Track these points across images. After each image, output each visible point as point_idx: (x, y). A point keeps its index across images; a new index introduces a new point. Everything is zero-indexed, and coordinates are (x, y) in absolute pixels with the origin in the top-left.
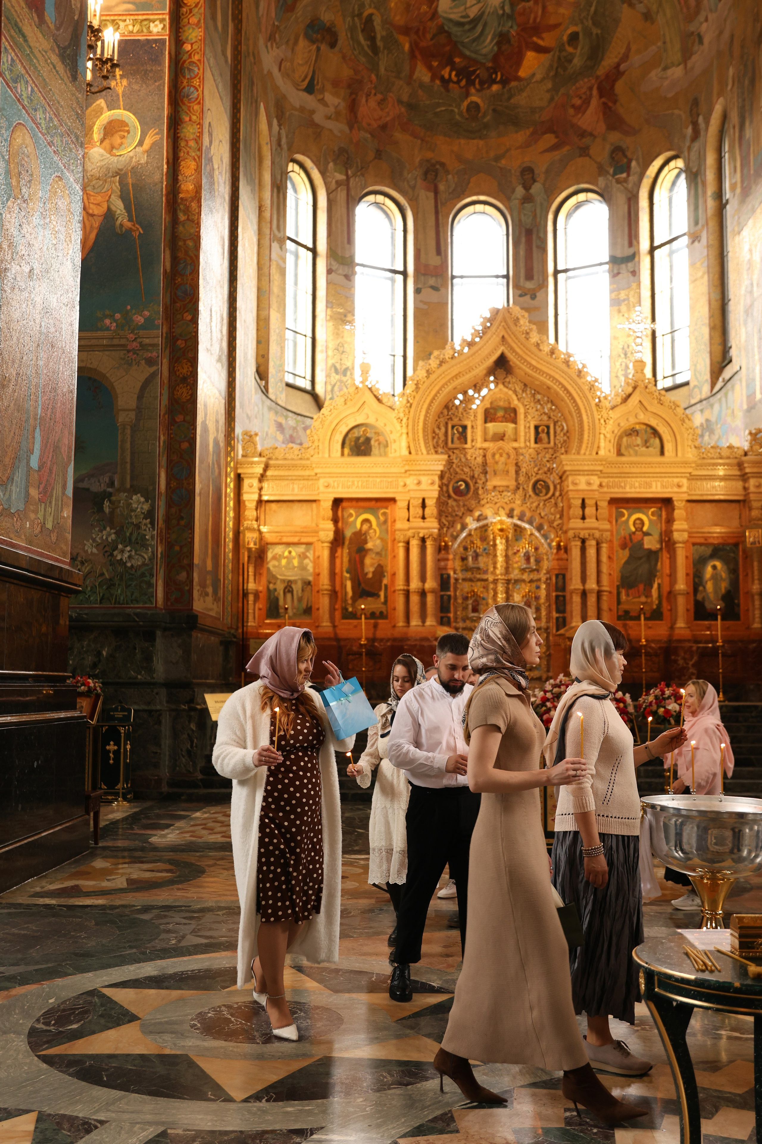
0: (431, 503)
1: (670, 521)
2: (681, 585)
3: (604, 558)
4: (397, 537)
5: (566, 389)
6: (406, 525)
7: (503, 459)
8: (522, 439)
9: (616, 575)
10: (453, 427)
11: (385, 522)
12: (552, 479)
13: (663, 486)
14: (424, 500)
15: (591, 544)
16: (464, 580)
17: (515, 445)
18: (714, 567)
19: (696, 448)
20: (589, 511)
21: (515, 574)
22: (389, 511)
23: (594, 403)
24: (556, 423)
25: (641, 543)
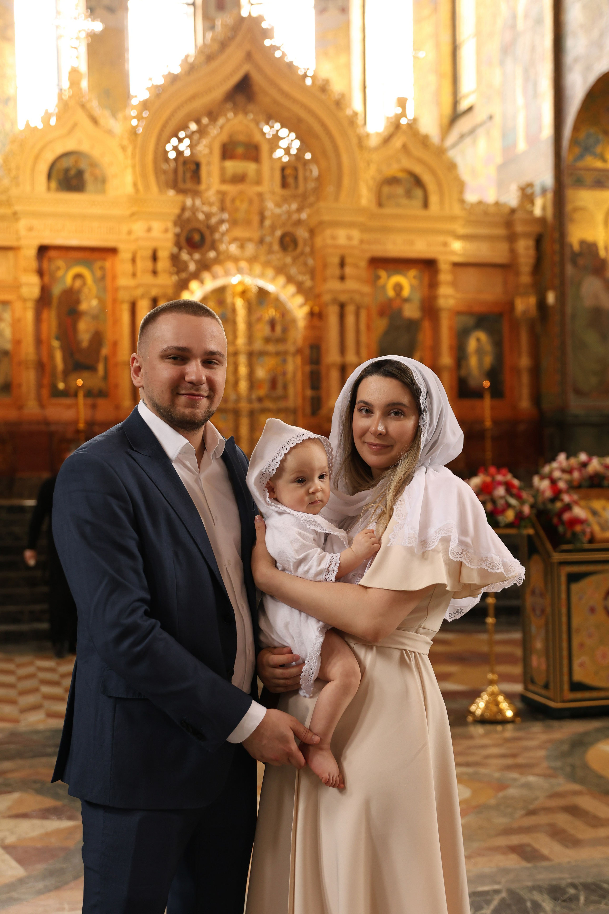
0: (164, 255)
1: (433, 285)
2: (446, 360)
3: (363, 327)
4: (119, 297)
6: (131, 282)
7: (243, 206)
8: (266, 182)
10: (184, 164)
11: (103, 278)
12: (302, 233)
13: (428, 245)
14: (155, 251)
15: (350, 310)
17: (259, 189)
18: (478, 340)
19: (462, 201)
20: (348, 270)
21: (258, 345)
22: (108, 264)
23: (354, 141)
24: (305, 165)
25: (400, 311)
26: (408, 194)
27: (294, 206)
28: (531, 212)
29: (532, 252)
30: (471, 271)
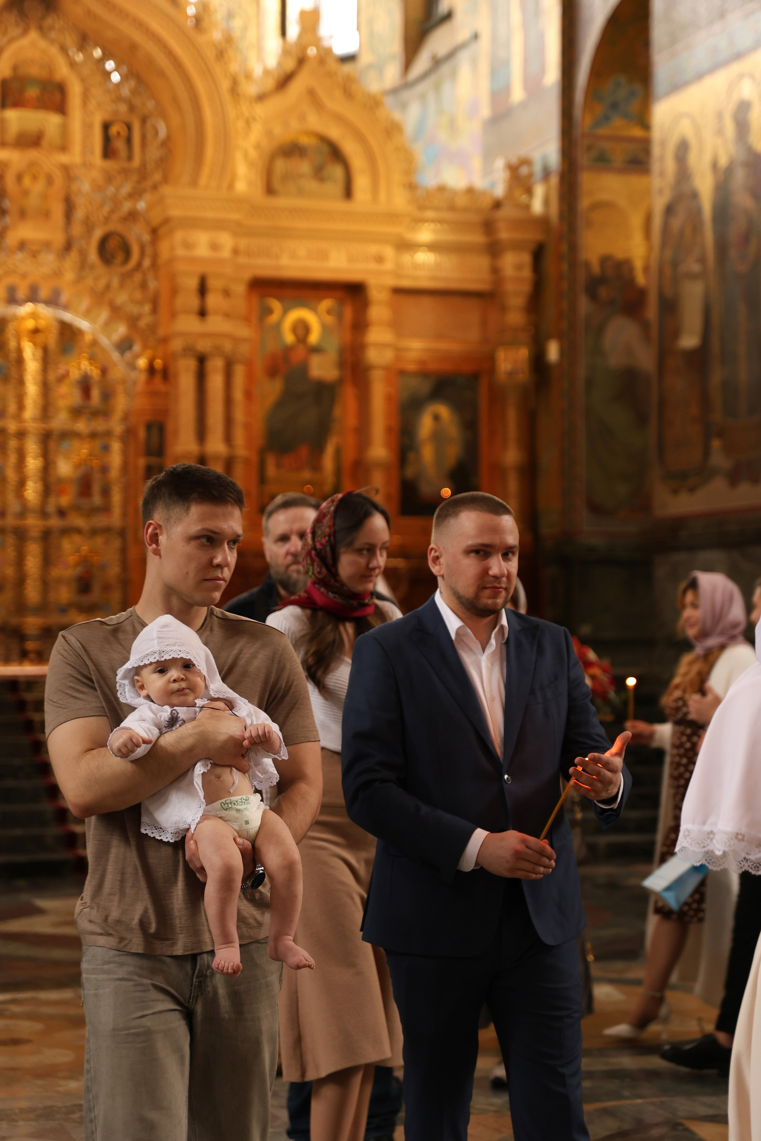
1: (359, 325)
2: (380, 452)
3: (238, 395)
7: (38, 188)
8: (77, 148)
9: (259, 427)
12: (136, 234)
13: (350, 260)
15: (216, 366)
17: (64, 159)
18: (436, 418)
19: (412, 187)
20: (213, 300)
21: (60, 421)
23: (225, 85)
24: (144, 120)
25: (304, 368)
26: (319, 173)
27: (126, 189)
28: (527, 207)
29: (527, 273)
30: (427, 302)
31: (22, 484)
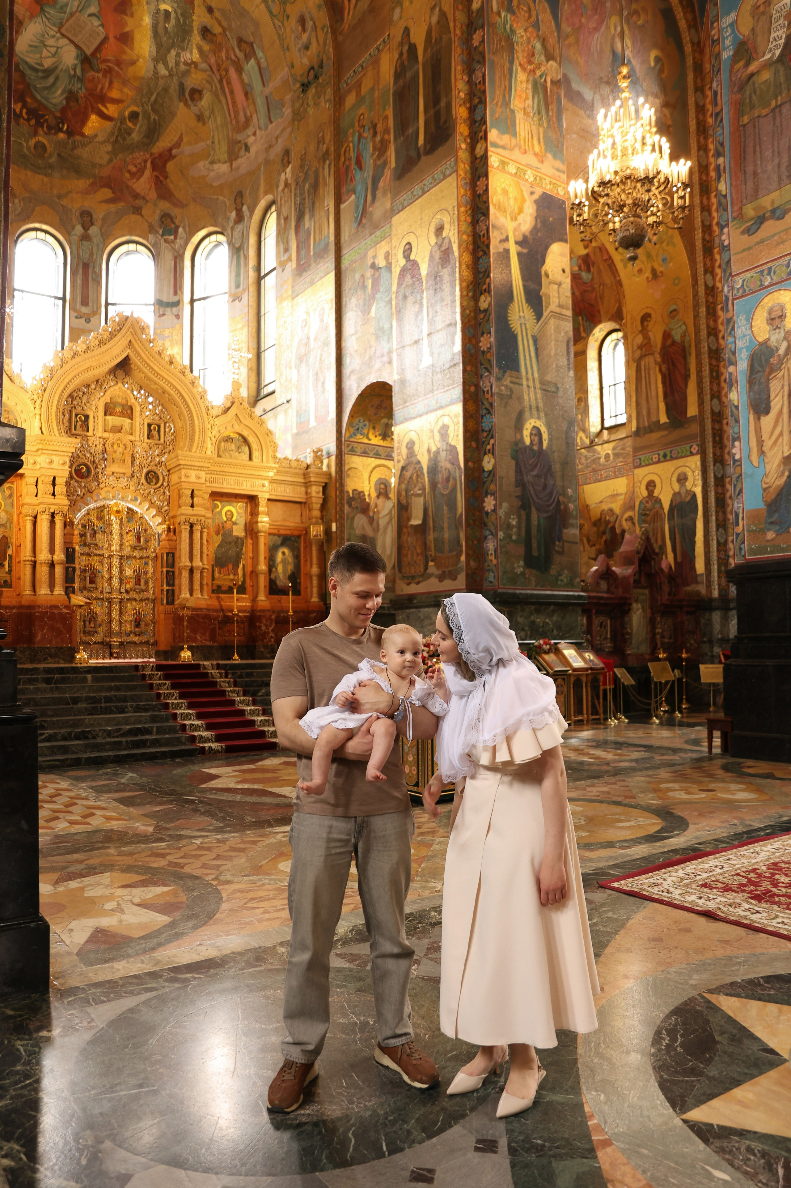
0: (61, 481)
1: (254, 514)
2: (263, 567)
3: (205, 542)
4: (24, 511)
5: (181, 395)
6: (35, 501)
7: (120, 449)
8: (137, 434)
9: (212, 556)
10: (76, 415)
11: (11, 496)
12: (161, 472)
13: (251, 486)
14: (54, 478)
15: (197, 528)
16: (82, 554)
17: (132, 438)
18: (284, 553)
19: (275, 457)
20: (197, 500)
21: (127, 551)
22: (15, 486)
23: (204, 410)
24: (165, 423)
25: (230, 531)
27: (157, 452)
28: (321, 468)
29: (321, 495)
30: (279, 504)
31: (111, 578)
